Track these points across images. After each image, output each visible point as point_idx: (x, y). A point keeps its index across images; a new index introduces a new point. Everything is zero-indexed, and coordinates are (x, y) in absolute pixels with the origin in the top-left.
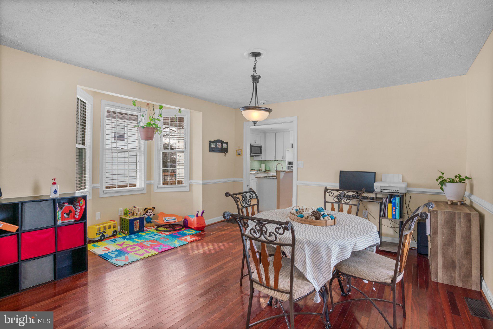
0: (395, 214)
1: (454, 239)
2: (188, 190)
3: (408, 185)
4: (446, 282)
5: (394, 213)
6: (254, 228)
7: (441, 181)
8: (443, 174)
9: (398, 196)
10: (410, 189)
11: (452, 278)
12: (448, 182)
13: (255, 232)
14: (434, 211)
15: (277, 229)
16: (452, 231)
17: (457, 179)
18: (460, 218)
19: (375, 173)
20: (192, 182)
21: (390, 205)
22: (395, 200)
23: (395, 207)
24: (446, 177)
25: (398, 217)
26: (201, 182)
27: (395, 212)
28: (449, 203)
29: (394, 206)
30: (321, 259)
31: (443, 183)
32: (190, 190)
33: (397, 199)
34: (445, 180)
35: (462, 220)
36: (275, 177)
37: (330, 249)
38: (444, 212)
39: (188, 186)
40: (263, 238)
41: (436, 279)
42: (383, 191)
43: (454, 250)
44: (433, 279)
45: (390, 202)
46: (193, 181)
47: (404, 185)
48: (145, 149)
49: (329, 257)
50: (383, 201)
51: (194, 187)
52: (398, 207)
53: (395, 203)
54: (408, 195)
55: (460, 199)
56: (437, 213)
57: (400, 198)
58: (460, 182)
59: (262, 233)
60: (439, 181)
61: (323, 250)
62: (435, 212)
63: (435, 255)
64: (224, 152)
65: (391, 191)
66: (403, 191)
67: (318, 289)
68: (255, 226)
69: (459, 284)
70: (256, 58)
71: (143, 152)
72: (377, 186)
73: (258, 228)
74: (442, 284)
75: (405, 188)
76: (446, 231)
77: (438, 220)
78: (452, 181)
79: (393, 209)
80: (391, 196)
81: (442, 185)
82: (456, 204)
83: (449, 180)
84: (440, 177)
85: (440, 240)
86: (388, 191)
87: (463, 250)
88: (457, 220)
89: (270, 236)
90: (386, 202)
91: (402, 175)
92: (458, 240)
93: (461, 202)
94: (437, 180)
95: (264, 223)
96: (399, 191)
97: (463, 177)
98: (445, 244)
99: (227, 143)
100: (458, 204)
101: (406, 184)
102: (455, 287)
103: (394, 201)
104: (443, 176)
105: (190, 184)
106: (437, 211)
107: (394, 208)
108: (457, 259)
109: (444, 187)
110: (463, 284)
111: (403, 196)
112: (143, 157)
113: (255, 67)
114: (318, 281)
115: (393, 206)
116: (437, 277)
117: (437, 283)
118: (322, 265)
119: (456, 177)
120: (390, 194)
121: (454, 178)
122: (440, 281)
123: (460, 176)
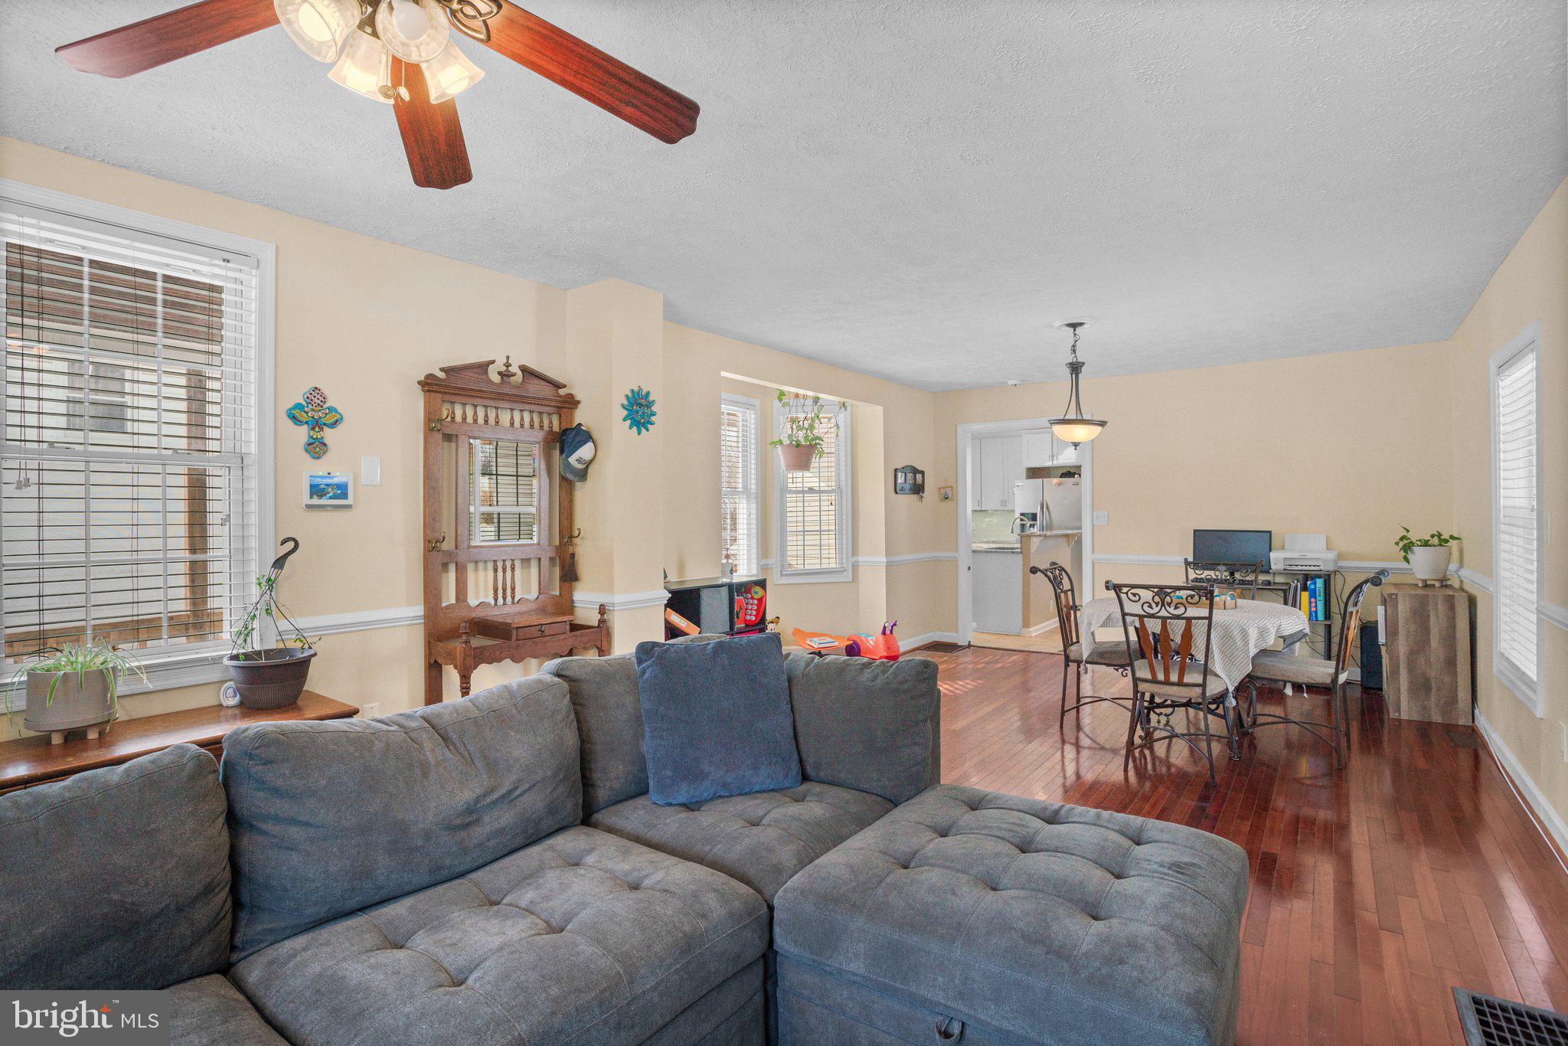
0: (1316, 612)
1: (1428, 641)
2: (850, 579)
3: (1340, 556)
4: (1415, 717)
5: (1313, 609)
6: (1151, 601)
7: (1405, 545)
8: (1408, 531)
9: (1320, 577)
10: (1343, 563)
11: (1424, 708)
12: (1418, 546)
13: (1150, 607)
14: (1391, 595)
15: (1189, 598)
16: (1424, 628)
17: (1436, 541)
18: (1436, 605)
19: (1270, 532)
20: (858, 562)
21: (1305, 595)
22: (1315, 584)
23: (1316, 599)
24: (1414, 536)
25: (1321, 616)
26: (884, 560)
27: (1316, 607)
28: (1420, 585)
29: (1313, 594)
30: (1234, 647)
31: (1408, 547)
32: (855, 578)
33: (1320, 583)
34: (1412, 542)
35: (1440, 608)
36: (1019, 550)
37: (1246, 632)
38: (1410, 595)
39: (850, 569)
40: (1163, 613)
41: (1397, 714)
42: (1289, 568)
43: (1428, 661)
44: (1393, 715)
45: (1305, 588)
46: (861, 559)
47: (1331, 556)
48: (756, 489)
49: (1246, 642)
50: (1290, 588)
51: (863, 573)
52: (1321, 598)
53: (1314, 590)
54: (1338, 576)
55: (1440, 576)
56: (1396, 599)
57: (1325, 581)
58: (1441, 545)
59: (1163, 605)
60: (1401, 544)
61: (1236, 633)
62: (1394, 597)
63: (1395, 671)
64: (919, 493)
65: (1304, 568)
66: (1330, 567)
67: (1231, 689)
68: (1153, 598)
69: (1437, 718)
70: (1075, 330)
71: (753, 496)
72: (1277, 559)
73: (1157, 599)
74: (1410, 721)
75: (1335, 561)
76: (1413, 628)
77: (1400, 609)
78: (1426, 544)
79: (1310, 603)
80: (1307, 577)
81: (1406, 552)
82: (1433, 586)
83: (1419, 543)
84: (1402, 538)
85: (1402, 647)
86: (1300, 568)
87: (1442, 658)
88: (1430, 608)
89: (1176, 608)
90: (1296, 588)
91: (1327, 537)
92: (1434, 642)
93: (1441, 581)
94: (1397, 544)
95: (1169, 591)
96: (1322, 568)
97: (1445, 536)
98: (1412, 650)
99: (923, 473)
100: (1437, 585)
101: (1336, 553)
102: (1430, 724)
103: (1313, 587)
104: (1409, 535)
105: (853, 565)
106: (1396, 595)
107: (1313, 600)
108: (1432, 674)
109: (1410, 556)
110: (1443, 716)
111: (1329, 576)
112: (754, 506)
113: (1074, 346)
114: (1229, 677)
115: (1311, 597)
116: (1398, 709)
117: (1399, 720)
118: (1235, 654)
119: (1433, 536)
120: (1303, 572)
121: (1430, 538)
122: (1404, 716)
123: (1439, 535)
